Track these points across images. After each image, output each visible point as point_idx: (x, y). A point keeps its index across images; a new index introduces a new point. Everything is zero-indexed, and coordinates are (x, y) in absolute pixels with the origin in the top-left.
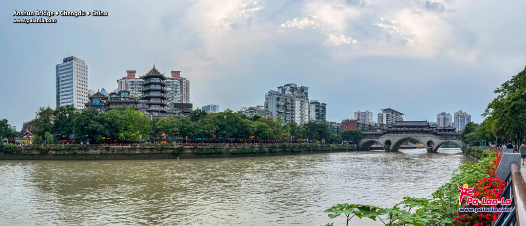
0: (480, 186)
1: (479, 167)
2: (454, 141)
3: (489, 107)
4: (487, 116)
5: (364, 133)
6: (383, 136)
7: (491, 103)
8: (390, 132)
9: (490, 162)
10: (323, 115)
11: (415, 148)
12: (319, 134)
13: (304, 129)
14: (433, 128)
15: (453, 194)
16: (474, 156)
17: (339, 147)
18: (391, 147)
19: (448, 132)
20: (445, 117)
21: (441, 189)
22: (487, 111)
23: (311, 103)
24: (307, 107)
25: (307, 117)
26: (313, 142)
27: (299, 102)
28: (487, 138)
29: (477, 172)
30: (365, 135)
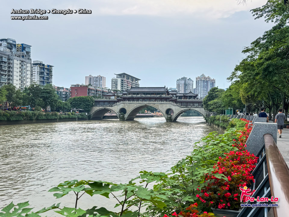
0: (227, 160)
1: (225, 138)
2: (196, 109)
3: (236, 69)
4: (234, 80)
5: (96, 100)
6: (118, 103)
7: (239, 64)
8: (125, 99)
9: (238, 133)
10: (48, 79)
11: (152, 116)
12: (44, 100)
13: (24, 94)
14: (172, 94)
15: (195, 169)
16: (218, 126)
17: (67, 116)
18: (126, 116)
19: (189, 99)
20: (185, 82)
21: (181, 163)
22: (234, 74)
23: (34, 64)
24: (29, 69)
25: (29, 80)
26: (35, 110)
27: (19, 62)
28: (234, 106)
29: (223, 144)
30: (97, 103)
